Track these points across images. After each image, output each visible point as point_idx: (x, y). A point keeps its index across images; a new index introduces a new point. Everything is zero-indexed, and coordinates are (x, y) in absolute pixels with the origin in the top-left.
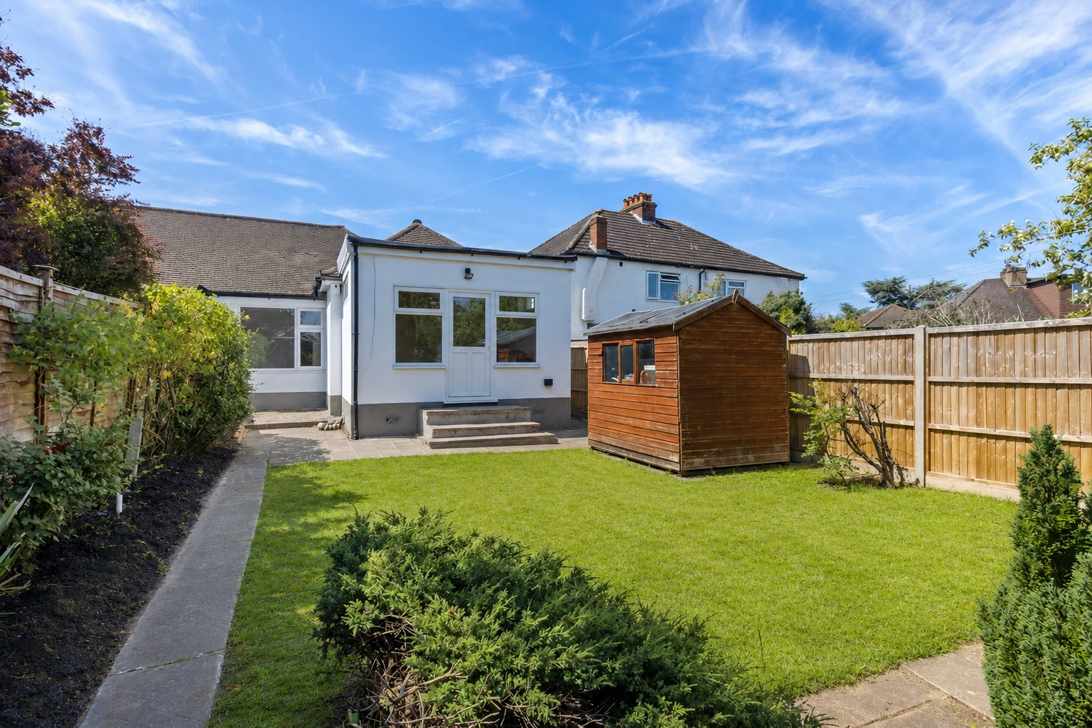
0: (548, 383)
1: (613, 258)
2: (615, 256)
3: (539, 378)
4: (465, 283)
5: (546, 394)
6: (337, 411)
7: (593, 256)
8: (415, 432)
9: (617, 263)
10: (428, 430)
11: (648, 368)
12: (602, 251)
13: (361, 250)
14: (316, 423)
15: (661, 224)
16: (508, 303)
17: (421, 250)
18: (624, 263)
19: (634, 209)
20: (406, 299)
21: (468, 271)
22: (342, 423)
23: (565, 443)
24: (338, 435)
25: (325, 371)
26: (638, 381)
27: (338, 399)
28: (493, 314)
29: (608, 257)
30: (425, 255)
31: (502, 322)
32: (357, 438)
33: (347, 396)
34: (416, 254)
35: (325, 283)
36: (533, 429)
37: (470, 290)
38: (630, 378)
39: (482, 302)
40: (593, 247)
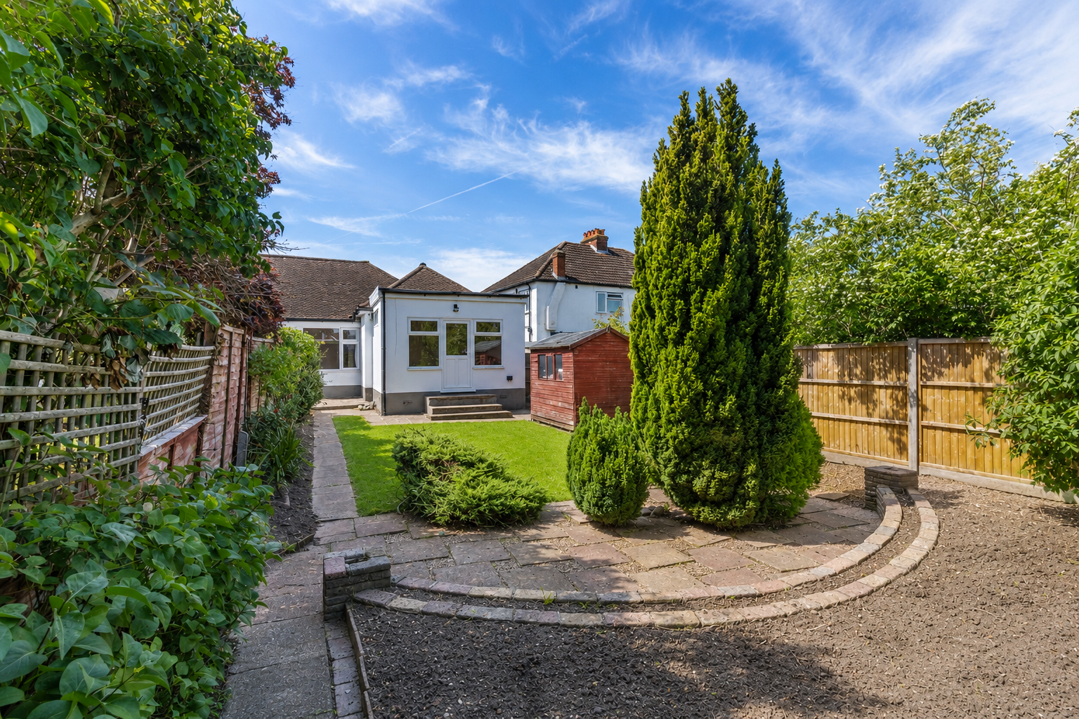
0: (510, 378)
1: (570, 283)
2: (571, 280)
3: (504, 375)
4: (453, 315)
5: (509, 386)
6: (370, 399)
7: (555, 281)
8: (423, 411)
9: (573, 286)
10: (430, 409)
11: (560, 370)
12: (563, 278)
13: (387, 296)
14: (357, 406)
15: (612, 252)
16: (482, 326)
17: (425, 294)
18: (579, 286)
19: (592, 240)
20: (416, 325)
21: (456, 306)
22: (374, 406)
23: (517, 417)
24: (372, 413)
25: (360, 371)
26: (555, 378)
27: (370, 391)
28: (472, 333)
29: (567, 282)
30: (427, 297)
31: (478, 339)
32: (386, 415)
33: (378, 387)
34: (423, 297)
35: (361, 313)
36: (497, 408)
37: (456, 319)
38: (552, 377)
39: (465, 326)
40: (555, 275)
